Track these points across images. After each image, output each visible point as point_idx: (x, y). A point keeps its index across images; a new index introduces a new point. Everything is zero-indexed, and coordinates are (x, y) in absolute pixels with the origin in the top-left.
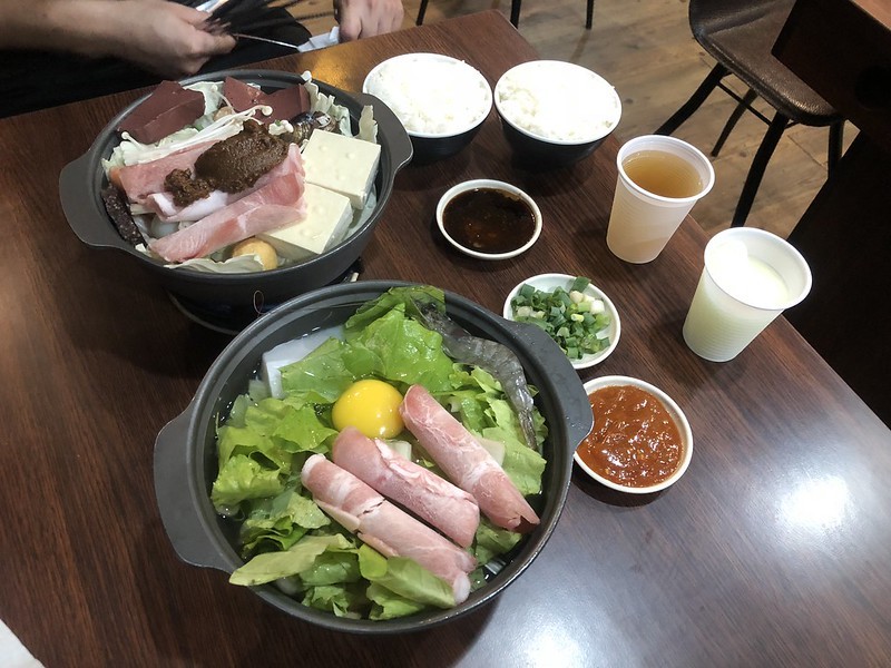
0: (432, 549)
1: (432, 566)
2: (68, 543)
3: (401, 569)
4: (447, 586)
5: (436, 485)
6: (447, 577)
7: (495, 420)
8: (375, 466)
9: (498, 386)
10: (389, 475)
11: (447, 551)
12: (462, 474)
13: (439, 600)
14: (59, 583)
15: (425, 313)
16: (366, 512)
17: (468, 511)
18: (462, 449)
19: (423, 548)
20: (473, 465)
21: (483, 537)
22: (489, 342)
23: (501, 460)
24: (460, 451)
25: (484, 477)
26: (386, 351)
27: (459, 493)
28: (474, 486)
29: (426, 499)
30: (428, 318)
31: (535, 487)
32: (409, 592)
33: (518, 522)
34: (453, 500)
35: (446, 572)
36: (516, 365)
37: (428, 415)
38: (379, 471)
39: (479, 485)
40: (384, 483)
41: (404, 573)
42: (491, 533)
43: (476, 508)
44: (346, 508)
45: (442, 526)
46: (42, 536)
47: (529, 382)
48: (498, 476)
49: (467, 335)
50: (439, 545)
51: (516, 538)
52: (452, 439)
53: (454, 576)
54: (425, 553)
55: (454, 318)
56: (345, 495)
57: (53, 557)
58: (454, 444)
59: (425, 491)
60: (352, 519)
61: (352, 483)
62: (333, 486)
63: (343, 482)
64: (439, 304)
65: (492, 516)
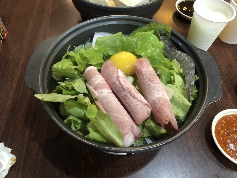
0: (122, 117)
1: (118, 125)
2: (17, 80)
3: (103, 119)
4: (121, 136)
5: (136, 94)
6: (123, 132)
7: (174, 82)
8: (114, 77)
9: (181, 71)
10: (117, 82)
11: (128, 121)
12: (149, 94)
13: (116, 141)
14: (8, 90)
15: (161, 35)
16: (102, 93)
17: (146, 110)
18: (154, 85)
19: (118, 116)
20: (156, 92)
21: (149, 125)
22: (184, 54)
23: (171, 98)
24: (152, 85)
25: (159, 99)
26: (139, 43)
27: (145, 101)
28: (153, 101)
29: (129, 98)
30: (162, 38)
31: (182, 115)
32: (104, 132)
33: (167, 123)
34: (140, 103)
35: (124, 130)
36: (193, 65)
37: (145, 68)
38: (114, 80)
39: (155, 101)
40: (114, 85)
41: (104, 121)
42: (152, 124)
43: (150, 110)
44: (95, 89)
45: (131, 111)
46: (12, 75)
47: (196, 73)
48: (166, 101)
49: (175, 48)
50: (126, 117)
51: (163, 131)
52: (151, 79)
53: (127, 133)
54: (118, 118)
55: (172, 41)
56: (97, 84)
57: (11, 82)
58: (151, 81)
59: (129, 94)
60: (96, 93)
61: (102, 81)
62: (94, 79)
63: (98, 79)
64: (168, 34)
65: (156, 116)
